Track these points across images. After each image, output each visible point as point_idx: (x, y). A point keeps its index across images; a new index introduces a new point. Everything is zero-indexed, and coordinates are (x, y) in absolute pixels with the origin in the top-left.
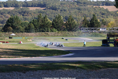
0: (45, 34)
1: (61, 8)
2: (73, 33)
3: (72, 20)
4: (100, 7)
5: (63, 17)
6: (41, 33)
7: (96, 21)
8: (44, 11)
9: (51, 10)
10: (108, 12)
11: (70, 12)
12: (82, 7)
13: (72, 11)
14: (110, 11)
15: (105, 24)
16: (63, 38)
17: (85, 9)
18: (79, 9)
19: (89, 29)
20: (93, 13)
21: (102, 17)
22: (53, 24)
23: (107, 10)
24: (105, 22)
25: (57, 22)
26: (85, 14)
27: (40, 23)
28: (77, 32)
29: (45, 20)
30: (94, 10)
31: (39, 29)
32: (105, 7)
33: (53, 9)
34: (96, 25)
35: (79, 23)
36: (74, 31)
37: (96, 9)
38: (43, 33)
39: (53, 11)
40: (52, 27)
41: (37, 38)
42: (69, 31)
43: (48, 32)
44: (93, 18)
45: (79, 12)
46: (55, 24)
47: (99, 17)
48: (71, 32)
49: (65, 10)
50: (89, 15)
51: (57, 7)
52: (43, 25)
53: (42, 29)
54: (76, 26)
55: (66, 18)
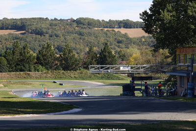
0: (24, 76)
1: (50, 31)
2: (72, 74)
3: (70, 51)
4: (114, 31)
5: (54, 46)
6: (18, 73)
7: (110, 53)
8: (21, 36)
9: (34, 36)
10: (128, 38)
11: (65, 39)
12: (84, 31)
13: (68, 37)
14: (131, 36)
15: (123, 58)
16: (54, 82)
17: (90, 34)
18: (81, 34)
19: (102, 68)
20: (102, 40)
21: (119, 47)
22: (38, 58)
23: (125, 35)
24: (124, 56)
25: (45, 55)
26: (90, 43)
27: (17, 56)
28: (78, 71)
29: (24, 52)
30: (105, 35)
31: (15, 66)
32: (123, 31)
33: (37, 34)
34: (109, 60)
35: (82, 57)
36: (72, 69)
37: (108, 33)
38: (22, 73)
39: (37, 36)
40: (36, 63)
41: (13, 81)
42: (64, 69)
43: (30, 71)
44: (104, 48)
45: (80, 38)
46: (42, 58)
47: (112, 46)
48: (69, 72)
49: (57, 36)
50: (96, 43)
51: (44, 30)
52: (22, 60)
53: (19, 67)
54: (76, 61)
55: (59, 49)
